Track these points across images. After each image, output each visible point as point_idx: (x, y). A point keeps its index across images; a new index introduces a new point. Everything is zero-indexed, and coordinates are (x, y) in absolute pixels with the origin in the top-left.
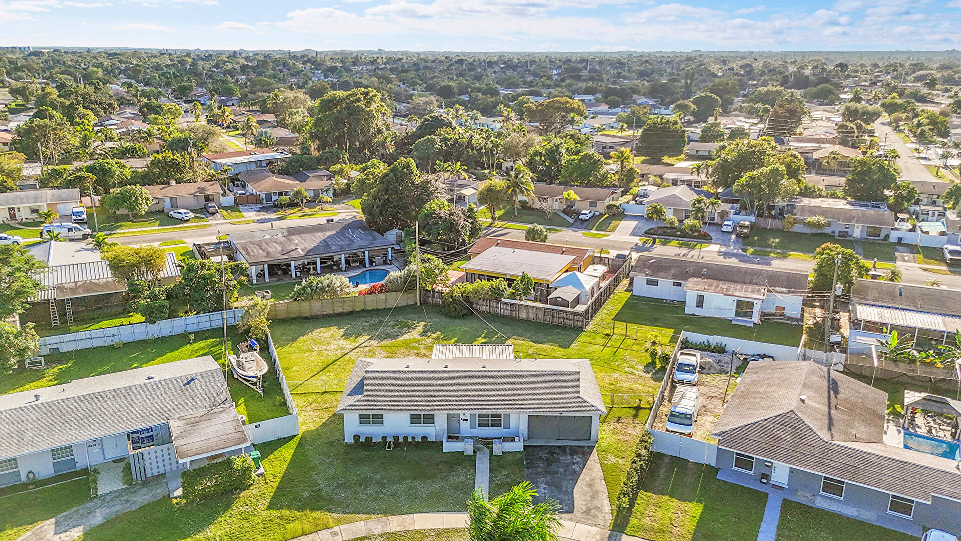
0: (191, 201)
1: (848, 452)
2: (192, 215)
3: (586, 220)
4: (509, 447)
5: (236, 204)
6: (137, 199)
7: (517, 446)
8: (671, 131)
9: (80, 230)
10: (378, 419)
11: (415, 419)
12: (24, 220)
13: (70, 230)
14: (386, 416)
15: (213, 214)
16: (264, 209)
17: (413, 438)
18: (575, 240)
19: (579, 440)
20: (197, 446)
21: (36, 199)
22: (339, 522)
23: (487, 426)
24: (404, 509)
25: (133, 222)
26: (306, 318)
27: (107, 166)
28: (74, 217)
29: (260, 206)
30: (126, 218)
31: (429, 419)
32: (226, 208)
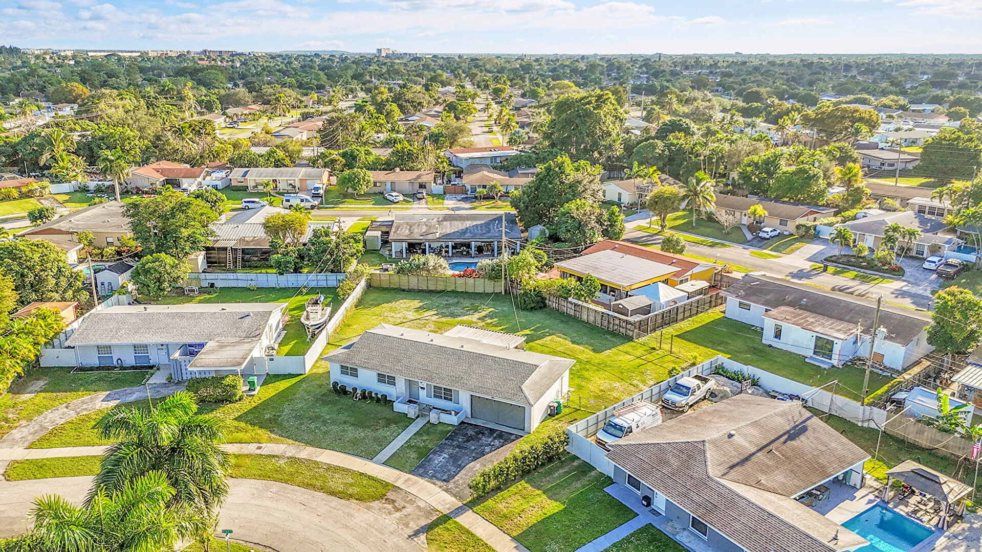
0: (407, 188)
1: (723, 491)
2: (401, 198)
3: (765, 239)
4: (445, 418)
5: (445, 193)
6: (359, 181)
7: (453, 420)
8: (960, 150)
9: (309, 201)
10: (354, 372)
11: (381, 378)
12: (281, 191)
13: (302, 201)
14: (361, 371)
15: (420, 199)
16: (465, 200)
17: (376, 394)
18: (734, 257)
19: (509, 427)
20: (207, 361)
21: (292, 174)
22: (271, 440)
23: (441, 397)
24: (323, 445)
25: (355, 199)
26: (404, 290)
27: (356, 153)
28: (313, 191)
29: (464, 196)
30: (352, 196)
31: (391, 381)
32: (433, 195)
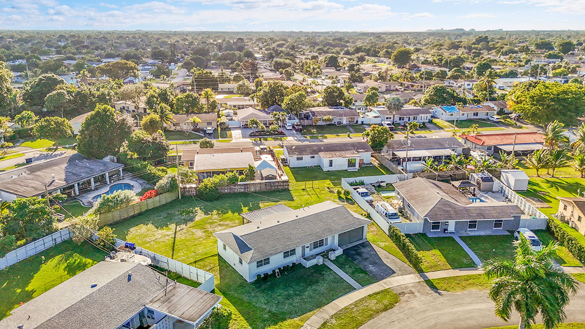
3: (211, 133)
4: (336, 253)
7: (341, 252)
10: (267, 261)
11: (286, 255)
14: (271, 258)
17: (288, 265)
19: (358, 240)
22: (303, 321)
23: (317, 247)
24: (325, 301)
31: (293, 252)
